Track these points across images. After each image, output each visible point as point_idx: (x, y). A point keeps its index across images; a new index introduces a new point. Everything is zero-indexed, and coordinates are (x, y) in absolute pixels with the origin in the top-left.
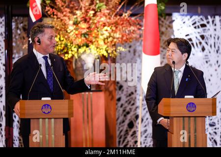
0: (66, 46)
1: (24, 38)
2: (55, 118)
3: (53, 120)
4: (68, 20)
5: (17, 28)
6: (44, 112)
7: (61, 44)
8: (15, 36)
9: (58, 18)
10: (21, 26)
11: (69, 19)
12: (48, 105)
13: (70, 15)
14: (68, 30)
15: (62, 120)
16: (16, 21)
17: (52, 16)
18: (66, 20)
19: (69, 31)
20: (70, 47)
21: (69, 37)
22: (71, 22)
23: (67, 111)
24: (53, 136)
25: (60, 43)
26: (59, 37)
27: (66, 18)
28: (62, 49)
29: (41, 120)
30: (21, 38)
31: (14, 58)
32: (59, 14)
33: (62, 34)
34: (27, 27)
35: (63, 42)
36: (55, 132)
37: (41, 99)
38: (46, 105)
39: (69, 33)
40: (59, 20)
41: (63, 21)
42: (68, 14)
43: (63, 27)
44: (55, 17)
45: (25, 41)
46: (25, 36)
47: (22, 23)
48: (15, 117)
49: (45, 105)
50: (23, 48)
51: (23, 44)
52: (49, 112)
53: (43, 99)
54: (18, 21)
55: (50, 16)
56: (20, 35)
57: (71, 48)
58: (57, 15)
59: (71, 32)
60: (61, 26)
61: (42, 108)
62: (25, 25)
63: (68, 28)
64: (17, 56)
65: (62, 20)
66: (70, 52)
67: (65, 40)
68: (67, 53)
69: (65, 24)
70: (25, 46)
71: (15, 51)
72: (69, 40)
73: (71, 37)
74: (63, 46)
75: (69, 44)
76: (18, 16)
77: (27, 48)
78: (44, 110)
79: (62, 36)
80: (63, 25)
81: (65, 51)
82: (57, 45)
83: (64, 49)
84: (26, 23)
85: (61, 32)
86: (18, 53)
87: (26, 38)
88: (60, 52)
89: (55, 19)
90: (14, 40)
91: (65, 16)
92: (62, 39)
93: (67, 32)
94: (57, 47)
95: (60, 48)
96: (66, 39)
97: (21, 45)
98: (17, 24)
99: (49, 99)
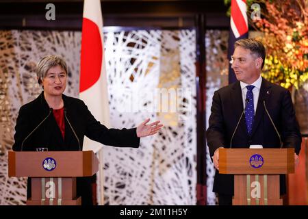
0: (282, 71)
1: (222, 60)
2: (268, 175)
3: (265, 177)
4: (284, 35)
5: (213, 46)
6: (253, 166)
7: (275, 69)
8: (210, 57)
9: (270, 32)
10: (218, 42)
11: (286, 33)
12: (259, 156)
13: (288, 27)
14: (284, 48)
15: (279, 176)
16: (211, 35)
17: (262, 29)
18: (282, 35)
19: (286, 51)
20: (287, 73)
21: (286, 59)
22: (289, 38)
23: (285, 164)
24: (266, 199)
25: (273, 67)
26: (271, 58)
27: (282, 32)
28: (276, 75)
29: (248, 177)
30: (218, 60)
31: (208, 88)
32: (272, 26)
33: (277, 54)
34: (227, 45)
35: (278, 66)
36: (268, 193)
37: (248, 147)
38: (257, 156)
39: (286, 53)
40: (272, 34)
41: (277, 37)
42: (285, 27)
43: (278, 44)
44: (266, 30)
45: (224, 64)
46: (224, 57)
47: (220, 38)
48: (210, 170)
49: (254, 156)
50: (222, 74)
51: (221, 69)
52: (260, 166)
53: (252, 147)
54: (214, 37)
55: (259, 29)
56: (216, 55)
57: (289, 74)
58: (268, 28)
59: (289, 51)
60: (276, 43)
61: (251, 160)
62: (224, 42)
63: (285, 46)
64: (212, 84)
65: (276, 35)
66: (288, 80)
67: (280, 63)
68: (284, 81)
69: (281, 40)
70: (224, 71)
71: (209, 78)
72: (286, 62)
73: (289, 59)
74: (277, 71)
75: (286, 69)
76: (214, 28)
77: (227, 74)
78: (253, 163)
79: (276, 57)
80: (277, 41)
81: (281, 78)
82: (270, 70)
83: (278, 76)
84: (225, 39)
85: (275, 52)
86: (214, 80)
87: (226, 61)
88: (274, 80)
89: (267, 34)
90: (208, 62)
91: (280, 29)
92: (276, 61)
93: (283, 51)
94: (270, 73)
95: (273, 74)
96: (282, 62)
97: (218, 70)
98: (212, 41)
99: (260, 147)
